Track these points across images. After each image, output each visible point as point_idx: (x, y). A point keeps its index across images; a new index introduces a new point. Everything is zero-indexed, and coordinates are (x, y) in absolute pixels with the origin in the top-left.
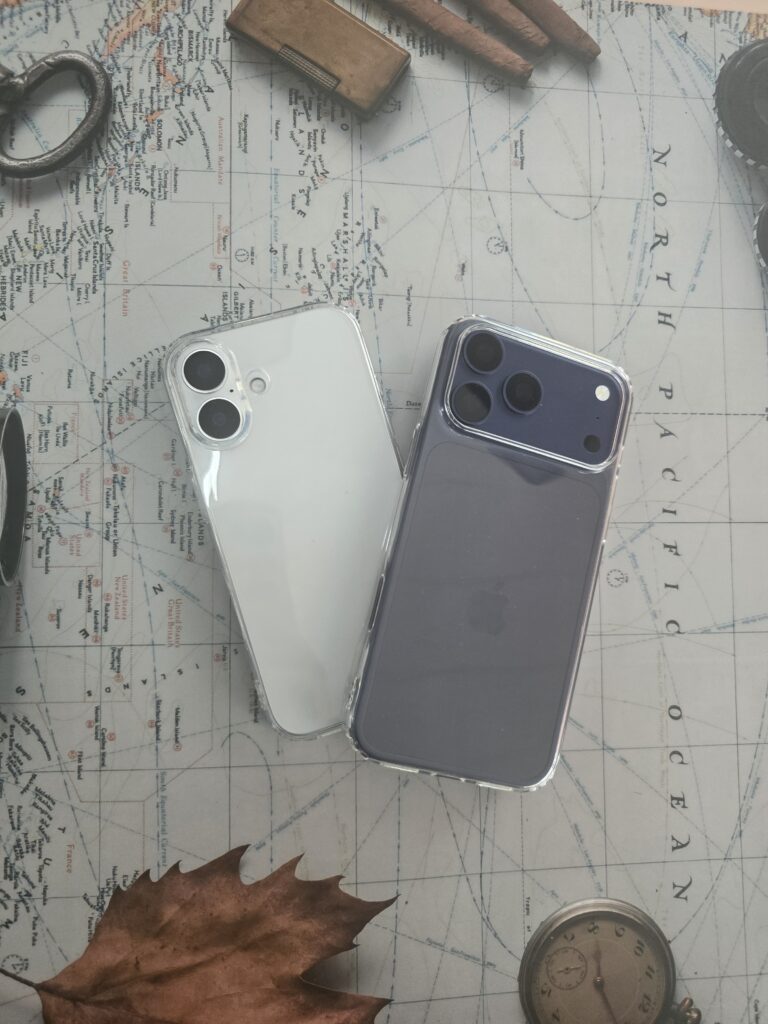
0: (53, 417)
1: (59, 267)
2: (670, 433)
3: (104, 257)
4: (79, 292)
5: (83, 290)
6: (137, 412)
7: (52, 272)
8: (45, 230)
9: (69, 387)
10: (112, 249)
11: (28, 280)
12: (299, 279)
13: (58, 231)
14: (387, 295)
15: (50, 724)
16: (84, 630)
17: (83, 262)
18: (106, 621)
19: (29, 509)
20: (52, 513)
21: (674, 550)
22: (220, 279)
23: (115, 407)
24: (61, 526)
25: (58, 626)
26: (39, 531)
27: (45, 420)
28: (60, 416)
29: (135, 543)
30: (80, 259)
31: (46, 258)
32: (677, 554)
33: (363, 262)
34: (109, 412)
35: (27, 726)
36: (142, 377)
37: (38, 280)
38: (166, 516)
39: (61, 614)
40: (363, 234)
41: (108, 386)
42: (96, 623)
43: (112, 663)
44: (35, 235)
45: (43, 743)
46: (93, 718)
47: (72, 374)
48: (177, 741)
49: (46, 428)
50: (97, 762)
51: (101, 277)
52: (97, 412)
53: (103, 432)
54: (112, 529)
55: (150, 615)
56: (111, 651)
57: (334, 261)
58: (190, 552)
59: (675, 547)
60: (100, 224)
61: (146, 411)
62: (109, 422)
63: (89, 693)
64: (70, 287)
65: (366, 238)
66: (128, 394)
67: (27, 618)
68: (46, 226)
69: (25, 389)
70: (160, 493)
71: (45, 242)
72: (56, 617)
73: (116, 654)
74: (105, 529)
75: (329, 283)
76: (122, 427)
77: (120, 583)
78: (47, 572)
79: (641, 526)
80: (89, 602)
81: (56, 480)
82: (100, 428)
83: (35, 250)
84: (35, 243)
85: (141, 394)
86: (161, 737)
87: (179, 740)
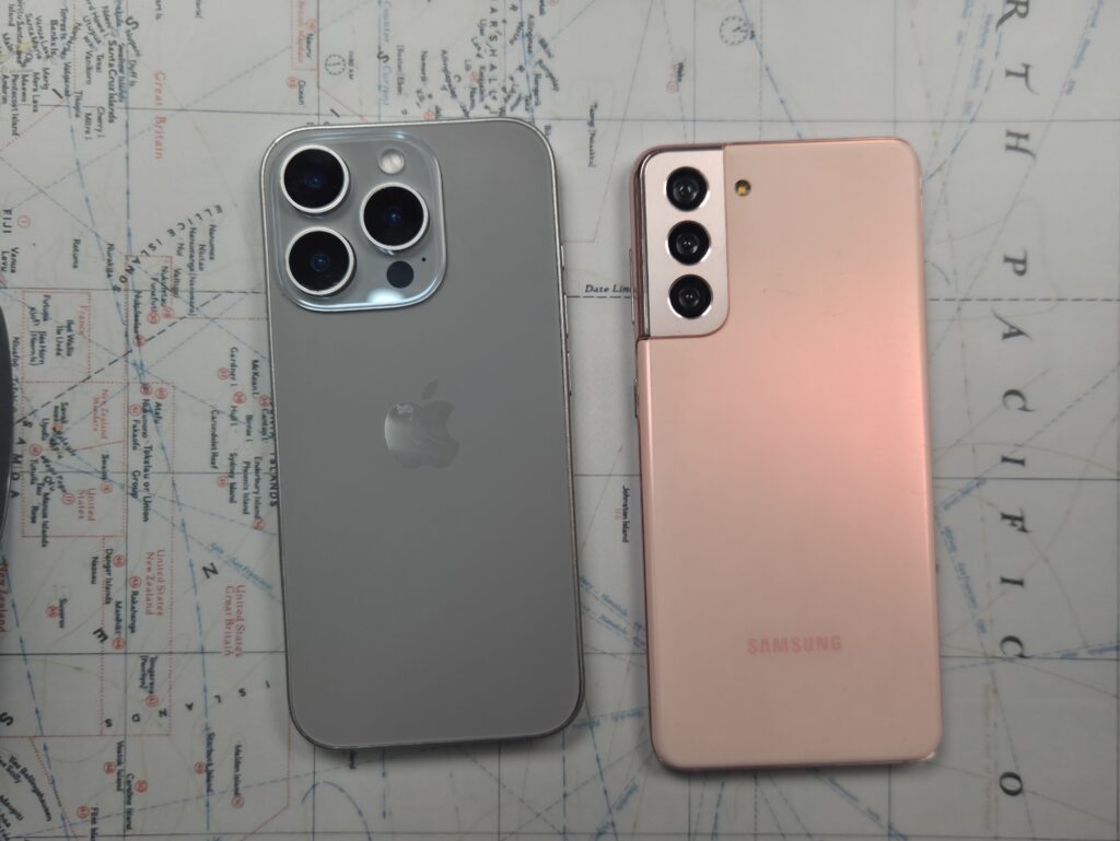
0: (50, 310)
1: (56, 80)
2: (1019, 333)
3: (125, 65)
4: (88, 120)
5: (94, 118)
6: (179, 306)
7: (46, 87)
8: (33, 21)
9: (75, 267)
10: (138, 54)
11: (9, 100)
12: (422, 99)
13: (54, 23)
14: (559, 119)
15: (50, 768)
16: (99, 630)
17: (94, 72)
18: (133, 617)
19: (17, 449)
20: (52, 456)
21: (1019, 523)
22: (302, 102)
23: (145, 298)
24: (64, 475)
25: (62, 624)
26: (32, 483)
27: (39, 317)
28: (63, 310)
29: (176, 501)
30: (89, 69)
31: (36, 65)
32: (1023, 530)
33: (521, 68)
34: (136, 304)
35: (17, 771)
36: (186, 253)
37: (24, 100)
38: (223, 462)
39: (67, 608)
40: (521, 24)
41: (135, 266)
42: (118, 620)
43: (143, 679)
44: (19, 28)
45: (40, 795)
46: (113, 758)
47: (80, 247)
48: (237, 793)
49: (42, 327)
50: (120, 822)
51: (122, 97)
52: (118, 305)
53: (126, 335)
54: (141, 481)
55: (198, 609)
56: (141, 661)
57: (476, 68)
58: (257, 517)
59: (1021, 519)
60: (118, 12)
61: (191, 304)
62: (136, 320)
63: (109, 723)
64: (73, 111)
65: (525, 29)
66: (164, 278)
67: (16, 613)
68: (35, 16)
69: (9, 268)
70: (214, 428)
71: (34, 40)
72: (59, 611)
73: (148, 666)
74: (131, 481)
75: (468, 103)
76: (156, 328)
77: (154, 562)
78: (44, 543)
79: (963, 484)
80: (107, 588)
81: (56, 408)
82: (122, 328)
83: (19, 53)
84: (19, 42)
85: (184, 278)
86: (213, 787)
87: (240, 791)
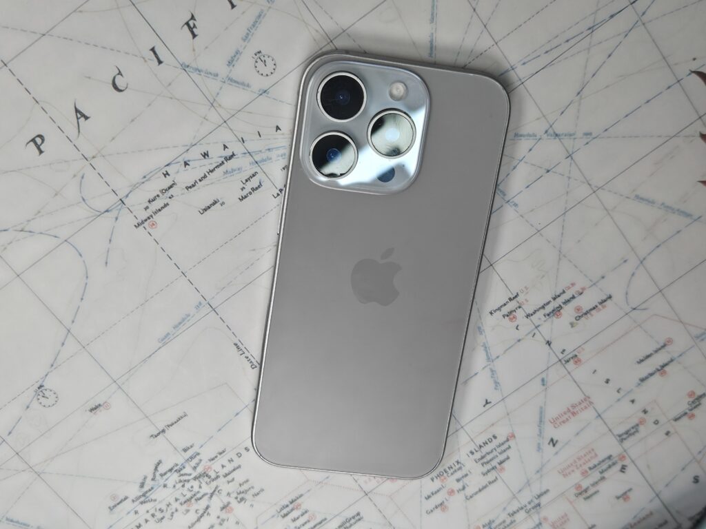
2: (77, 111)
12: (223, 520)
14: (175, 449)
16: (622, 471)
21: (191, 23)
25: (630, 490)
29: (528, 483)
32: (193, 18)
33: (165, 486)
38: (491, 477)
39: (620, 493)
40: (142, 503)
42: (610, 467)
43: (633, 434)
48: (664, 346)
54: (529, 507)
55: (578, 434)
56: (625, 441)
58: (508, 440)
59: (187, 24)
63: (667, 433)
65: (142, 499)
67: (638, 514)
70: (476, 493)
72: (624, 496)
73: (625, 436)
74: (533, 511)
75: (206, 498)
77: (567, 471)
80: (597, 483)
86: (669, 359)
87: (662, 344)
